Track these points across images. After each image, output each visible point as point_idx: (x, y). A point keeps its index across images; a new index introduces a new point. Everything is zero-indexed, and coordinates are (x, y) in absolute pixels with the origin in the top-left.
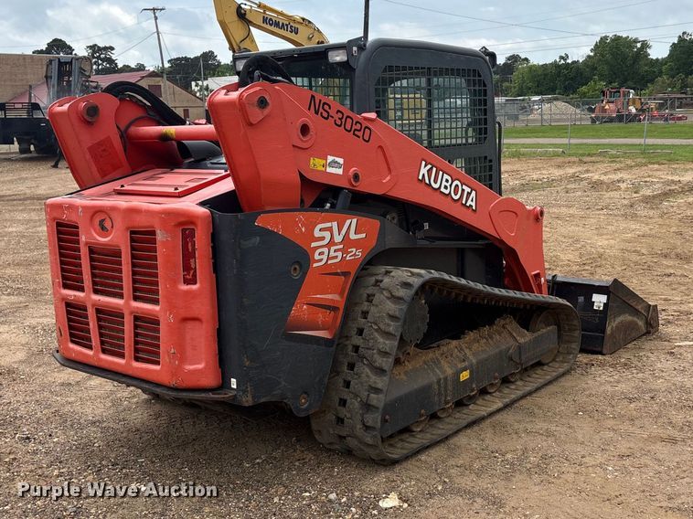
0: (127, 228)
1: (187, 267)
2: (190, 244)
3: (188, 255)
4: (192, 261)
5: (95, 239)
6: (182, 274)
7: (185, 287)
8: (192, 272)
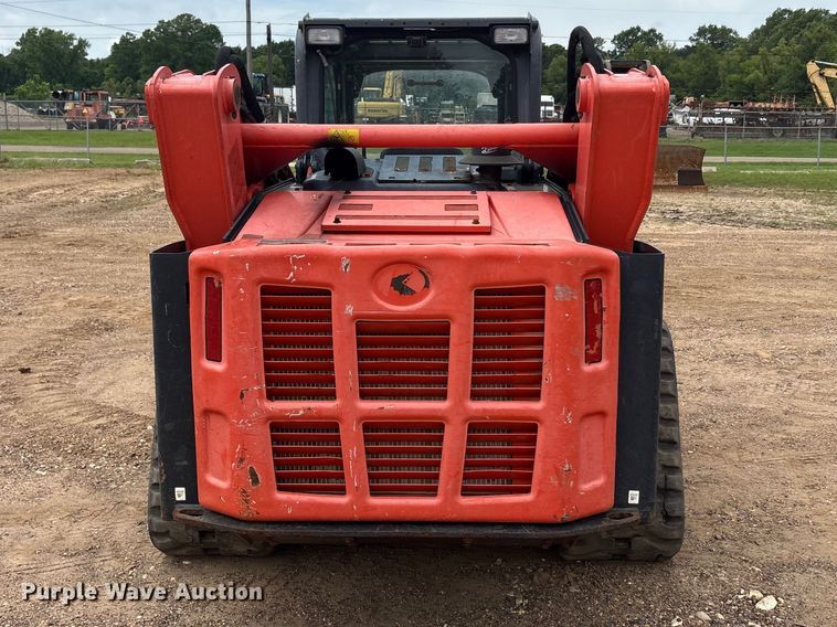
0: (472, 288)
1: (591, 338)
2: (595, 304)
3: (593, 319)
4: (598, 327)
5: (381, 308)
6: (584, 347)
7: (588, 368)
8: (596, 344)
